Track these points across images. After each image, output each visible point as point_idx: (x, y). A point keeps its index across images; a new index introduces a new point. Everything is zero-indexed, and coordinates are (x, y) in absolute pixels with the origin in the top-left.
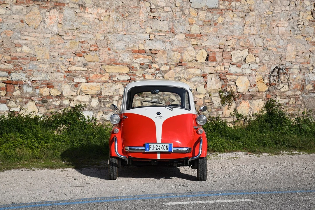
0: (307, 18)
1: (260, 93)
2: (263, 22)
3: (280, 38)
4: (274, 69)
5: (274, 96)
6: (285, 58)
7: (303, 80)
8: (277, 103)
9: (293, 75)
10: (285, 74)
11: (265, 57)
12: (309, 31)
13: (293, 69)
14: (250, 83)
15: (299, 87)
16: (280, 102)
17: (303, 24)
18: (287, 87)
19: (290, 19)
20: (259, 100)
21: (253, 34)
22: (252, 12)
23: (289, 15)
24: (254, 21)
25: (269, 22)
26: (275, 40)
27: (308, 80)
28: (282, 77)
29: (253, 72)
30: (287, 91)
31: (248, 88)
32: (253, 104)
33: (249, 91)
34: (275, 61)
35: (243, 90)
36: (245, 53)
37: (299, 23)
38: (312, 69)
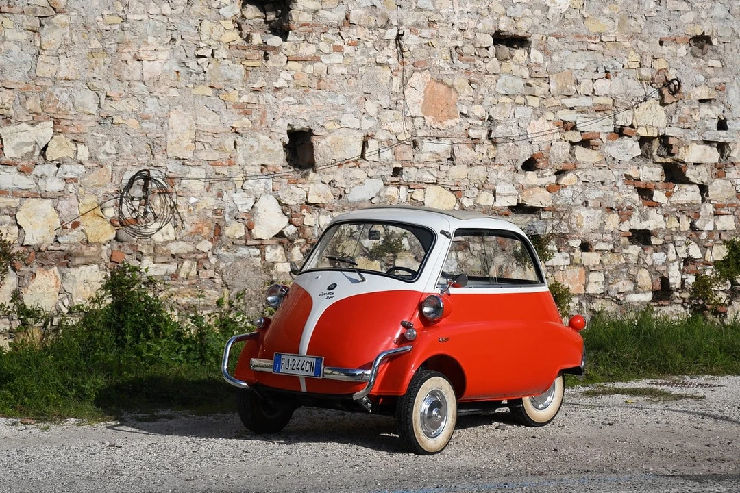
0: (222, 39)
1: (92, 248)
2: (96, 44)
3: (146, 92)
4: (133, 180)
5: (134, 256)
6: (164, 148)
7: (219, 211)
8: (144, 276)
9: (188, 197)
10: (163, 192)
11: (104, 143)
12: (230, 73)
13: (189, 179)
14: (60, 218)
15: (206, 231)
16: (151, 273)
17: (213, 55)
18: (169, 228)
19: (173, 40)
20: (89, 267)
21: (66, 79)
22: (59, 16)
23: (172, 28)
24: (68, 42)
25: (114, 46)
26: (133, 96)
27: (231, 209)
28: (157, 202)
29: (71, 187)
30: (172, 241)
31: (55, 234)
32: (71, 278)
33: (57, 241)
34: (135, 155)
35: (40, 240)
36: (44, 131)
37: (200, 52)
38: (241, 179)
